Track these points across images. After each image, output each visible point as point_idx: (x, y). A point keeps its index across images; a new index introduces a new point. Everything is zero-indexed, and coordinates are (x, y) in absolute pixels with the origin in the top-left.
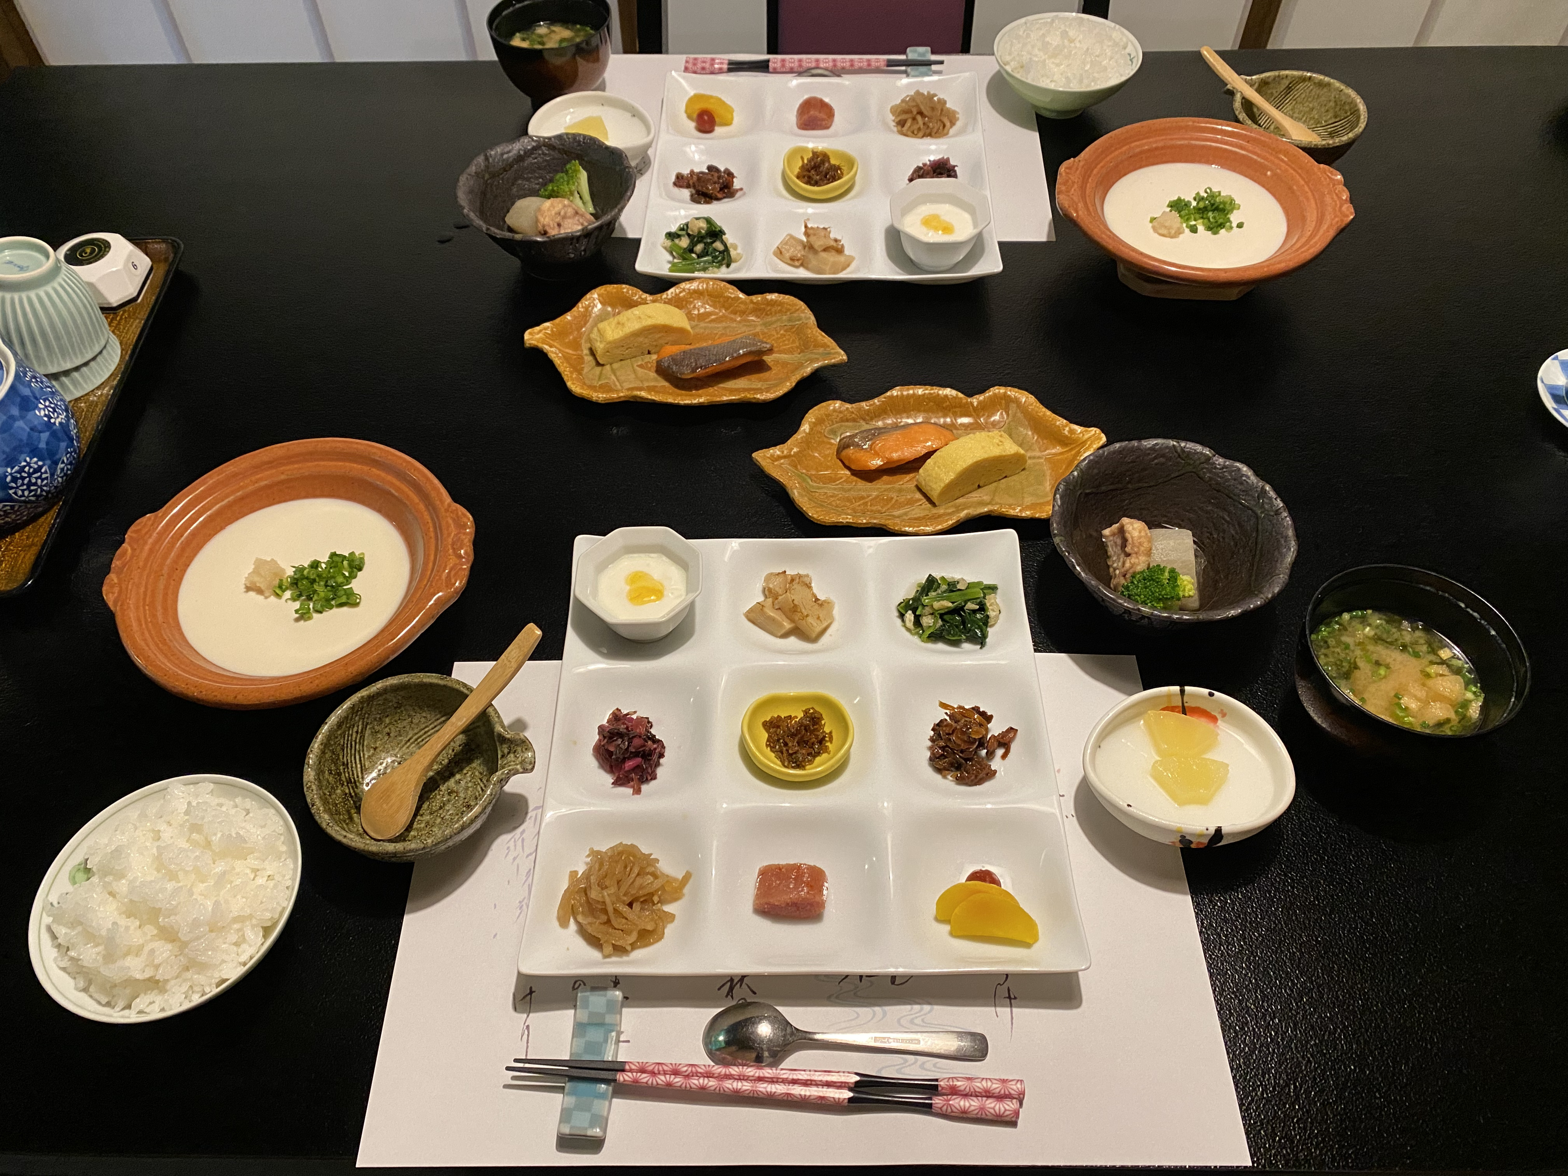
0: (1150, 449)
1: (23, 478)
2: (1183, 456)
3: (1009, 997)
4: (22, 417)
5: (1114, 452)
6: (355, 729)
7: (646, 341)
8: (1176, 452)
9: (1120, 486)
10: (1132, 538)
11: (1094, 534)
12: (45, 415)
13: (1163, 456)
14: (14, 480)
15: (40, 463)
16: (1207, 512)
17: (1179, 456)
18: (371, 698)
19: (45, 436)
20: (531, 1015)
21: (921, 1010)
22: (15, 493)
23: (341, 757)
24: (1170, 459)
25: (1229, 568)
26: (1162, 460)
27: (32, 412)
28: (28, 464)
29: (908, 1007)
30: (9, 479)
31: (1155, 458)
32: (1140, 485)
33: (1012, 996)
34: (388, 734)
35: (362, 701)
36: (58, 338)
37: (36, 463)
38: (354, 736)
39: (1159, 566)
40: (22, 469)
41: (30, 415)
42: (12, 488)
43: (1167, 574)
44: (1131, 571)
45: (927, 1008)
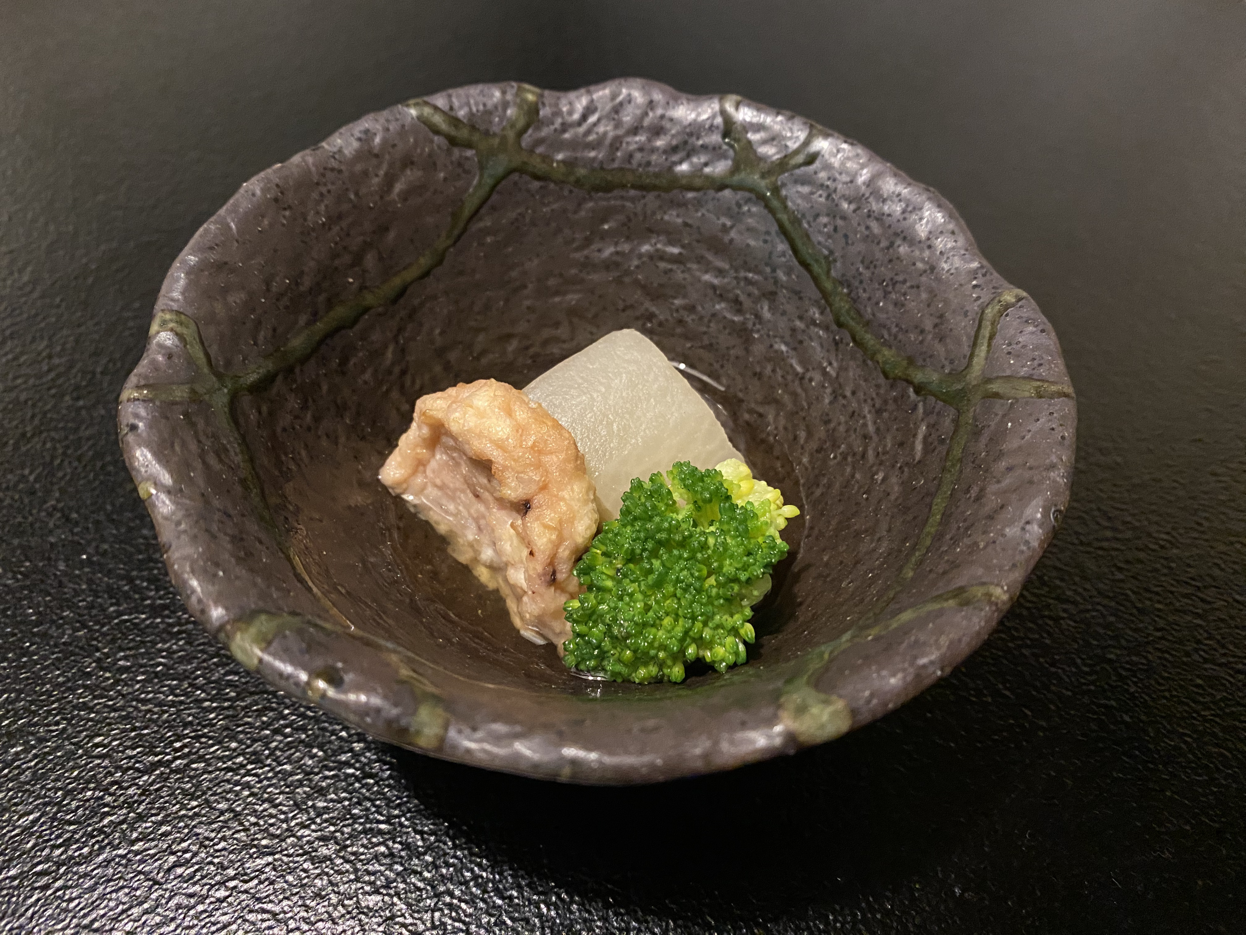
0: (359, 156)
2: (464, 133)
5: (258, 213)
8: (436, 131)
9: (340, 312)
10: (500, 445)
11: (358, 499)
13: (408, 162)
16: (608, 265)
17: (453, 141)
24: (431, 164)
25: (758, 376)
26: (411, 175)
31: (390, 181)
32: (397, 282)
39: (638, 486)
43: (679, 495)
44: (564, 553)
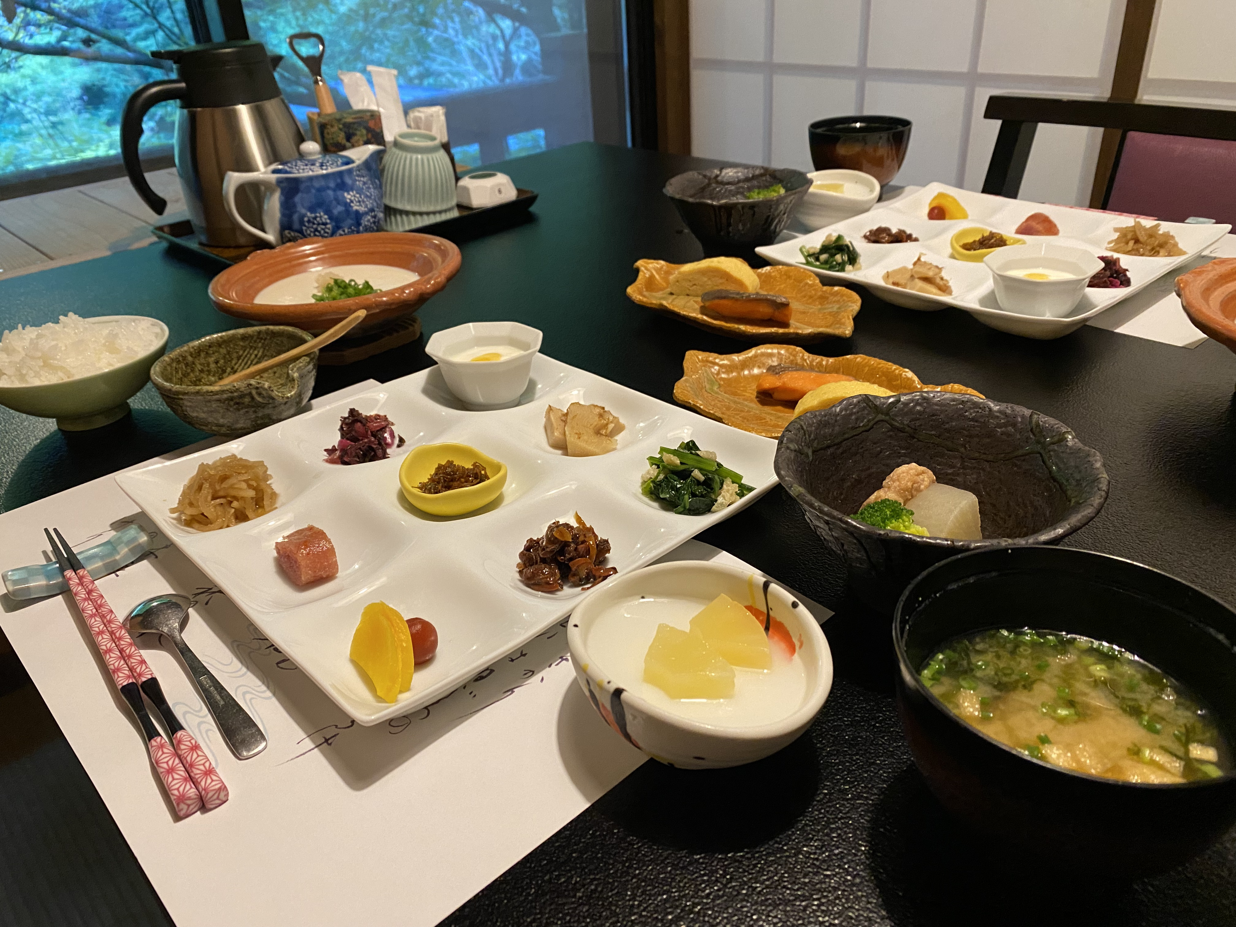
1: (314, 224)
3: (327, 741)
4: (334, 190)
6: (256, 352)
7: (709, 283)
12: (350, 199)
14: (309, 221)
15: (328, 221)
17: (1032, 430)
18: (274, 334)
19: (340, 208)
20: (112, 531)
21: (264, 692)
22: (306, 231)
23: (234, 362)
27: (341, 192)
28: (321, 217)
29: (259, 683)
30: (306, 219)
33: (329, 742)
34: (275, 373)
35: (267, 332)
36: (410, 187)
37: (326, 219)
38: (253, 356)
40: (315, 218)
41: (339, 193)
42: (305, 226)
45: (269, 694)
